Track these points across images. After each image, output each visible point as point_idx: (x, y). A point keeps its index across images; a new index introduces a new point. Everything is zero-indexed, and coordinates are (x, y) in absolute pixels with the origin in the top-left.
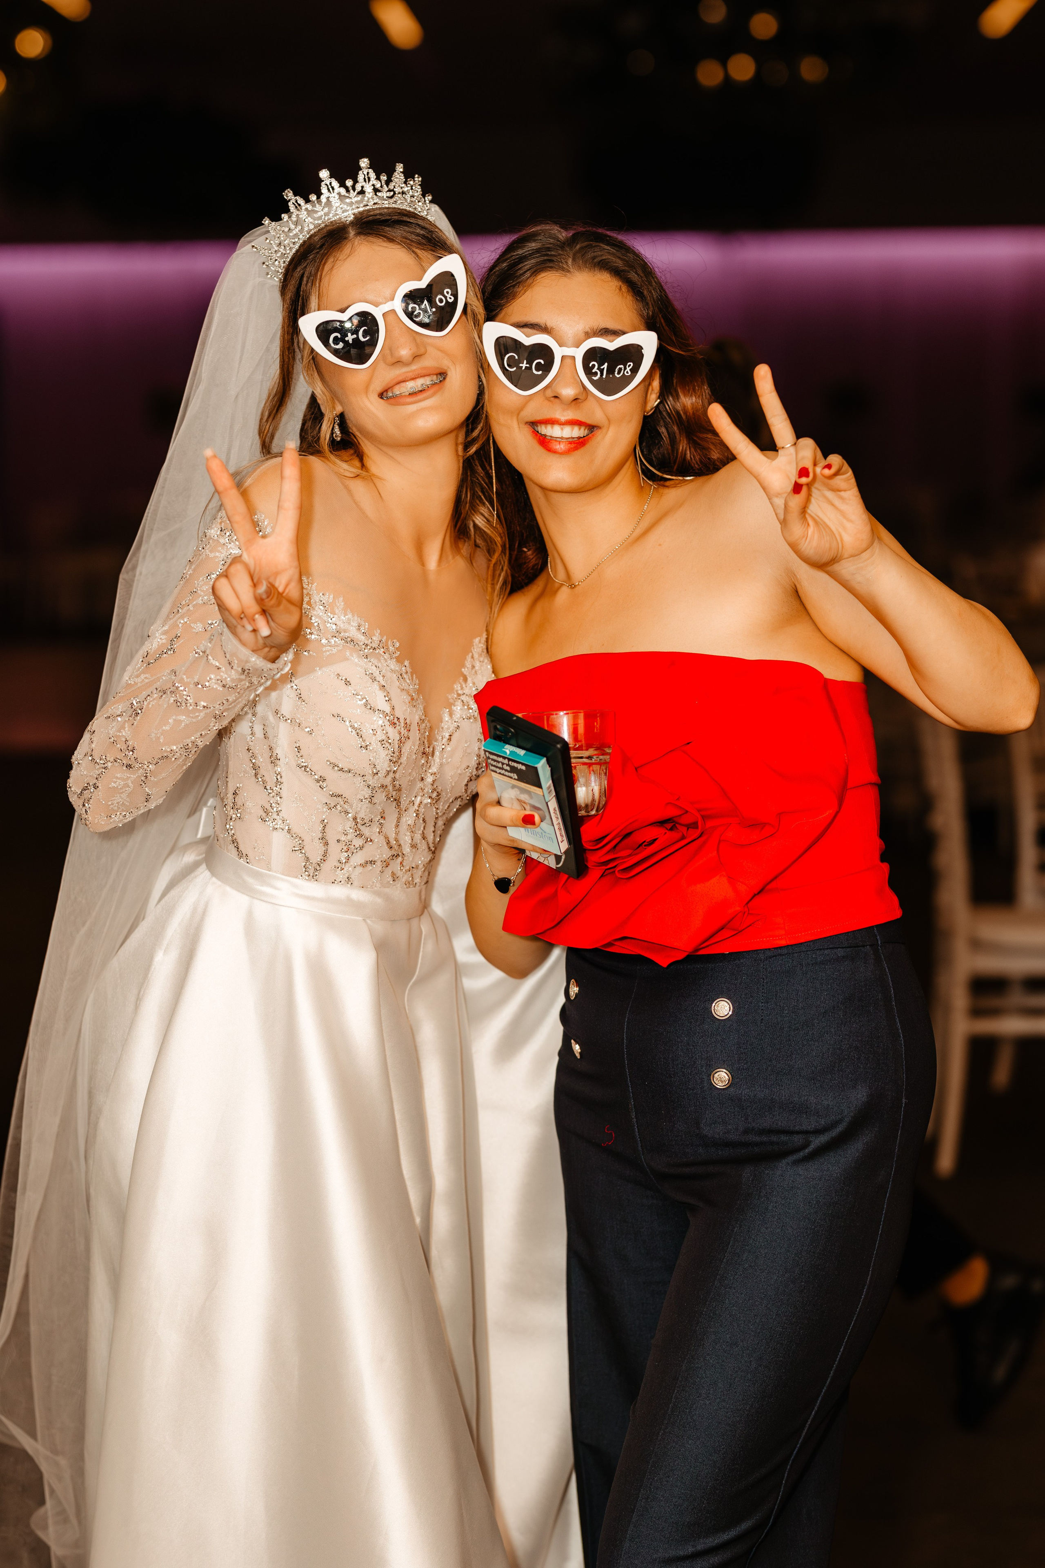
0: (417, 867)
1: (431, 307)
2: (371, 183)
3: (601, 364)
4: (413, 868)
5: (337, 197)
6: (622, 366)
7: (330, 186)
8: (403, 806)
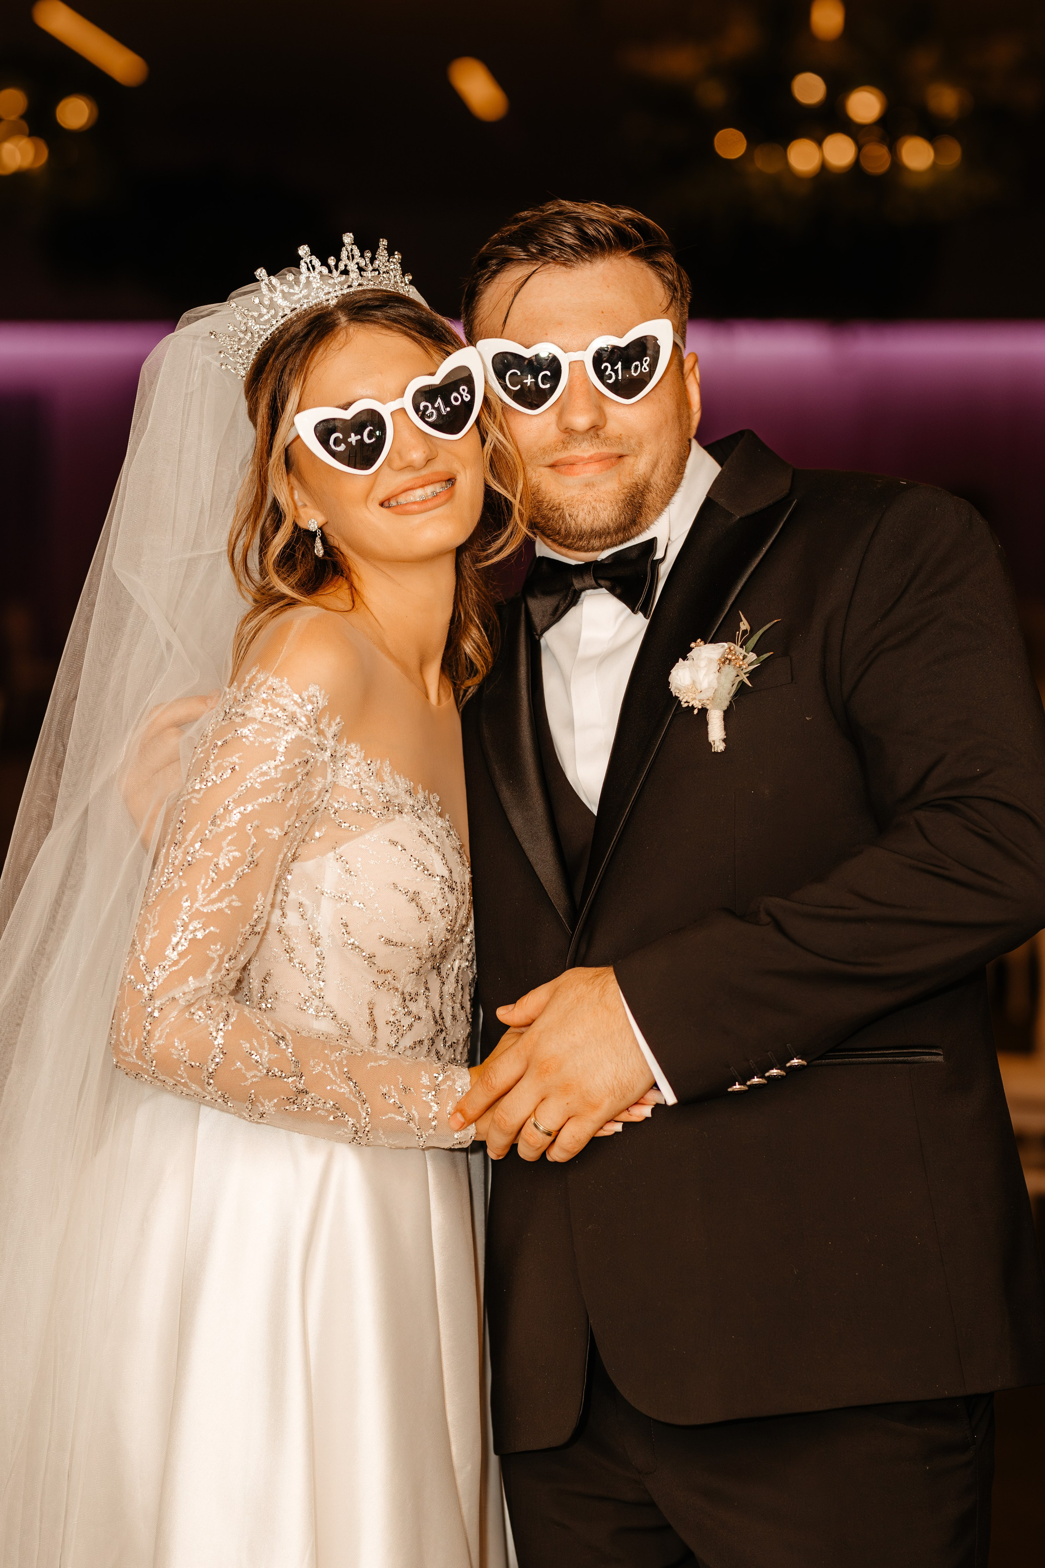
0: (457, 1043)
1: (446, 406)
2: (355, 261)
3: (613, 365)
4: (454, 1043)
5: (318, 277)
6: (637, 363)
7: (310, 265)
8: (444, 974)
